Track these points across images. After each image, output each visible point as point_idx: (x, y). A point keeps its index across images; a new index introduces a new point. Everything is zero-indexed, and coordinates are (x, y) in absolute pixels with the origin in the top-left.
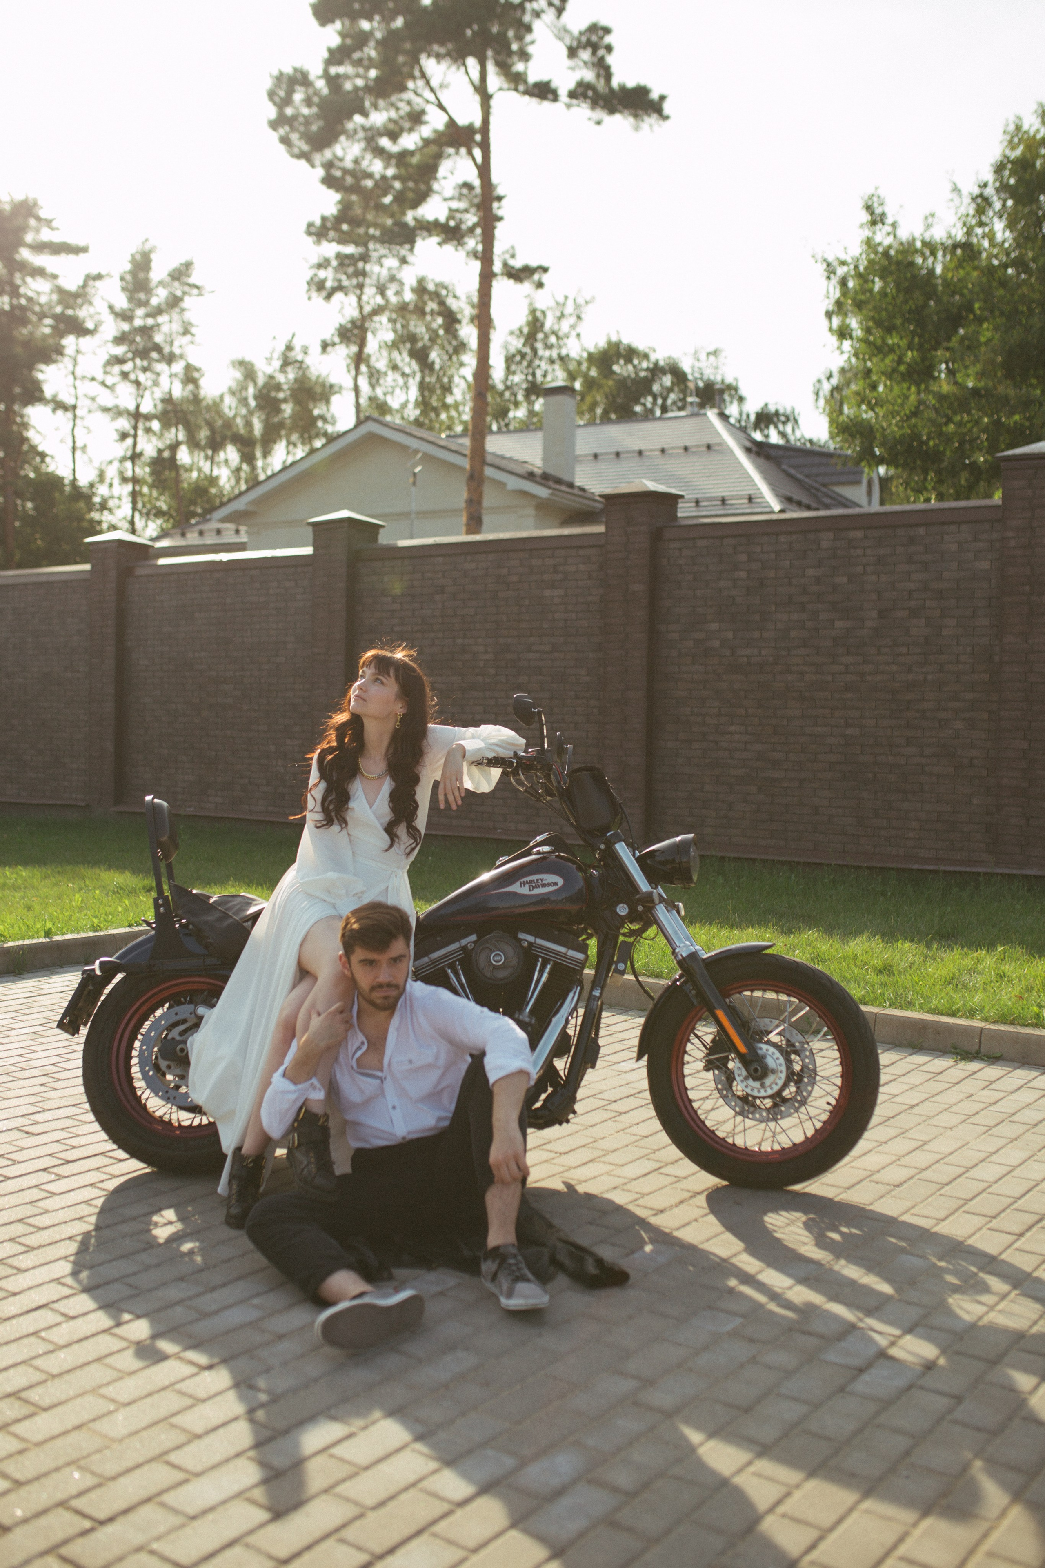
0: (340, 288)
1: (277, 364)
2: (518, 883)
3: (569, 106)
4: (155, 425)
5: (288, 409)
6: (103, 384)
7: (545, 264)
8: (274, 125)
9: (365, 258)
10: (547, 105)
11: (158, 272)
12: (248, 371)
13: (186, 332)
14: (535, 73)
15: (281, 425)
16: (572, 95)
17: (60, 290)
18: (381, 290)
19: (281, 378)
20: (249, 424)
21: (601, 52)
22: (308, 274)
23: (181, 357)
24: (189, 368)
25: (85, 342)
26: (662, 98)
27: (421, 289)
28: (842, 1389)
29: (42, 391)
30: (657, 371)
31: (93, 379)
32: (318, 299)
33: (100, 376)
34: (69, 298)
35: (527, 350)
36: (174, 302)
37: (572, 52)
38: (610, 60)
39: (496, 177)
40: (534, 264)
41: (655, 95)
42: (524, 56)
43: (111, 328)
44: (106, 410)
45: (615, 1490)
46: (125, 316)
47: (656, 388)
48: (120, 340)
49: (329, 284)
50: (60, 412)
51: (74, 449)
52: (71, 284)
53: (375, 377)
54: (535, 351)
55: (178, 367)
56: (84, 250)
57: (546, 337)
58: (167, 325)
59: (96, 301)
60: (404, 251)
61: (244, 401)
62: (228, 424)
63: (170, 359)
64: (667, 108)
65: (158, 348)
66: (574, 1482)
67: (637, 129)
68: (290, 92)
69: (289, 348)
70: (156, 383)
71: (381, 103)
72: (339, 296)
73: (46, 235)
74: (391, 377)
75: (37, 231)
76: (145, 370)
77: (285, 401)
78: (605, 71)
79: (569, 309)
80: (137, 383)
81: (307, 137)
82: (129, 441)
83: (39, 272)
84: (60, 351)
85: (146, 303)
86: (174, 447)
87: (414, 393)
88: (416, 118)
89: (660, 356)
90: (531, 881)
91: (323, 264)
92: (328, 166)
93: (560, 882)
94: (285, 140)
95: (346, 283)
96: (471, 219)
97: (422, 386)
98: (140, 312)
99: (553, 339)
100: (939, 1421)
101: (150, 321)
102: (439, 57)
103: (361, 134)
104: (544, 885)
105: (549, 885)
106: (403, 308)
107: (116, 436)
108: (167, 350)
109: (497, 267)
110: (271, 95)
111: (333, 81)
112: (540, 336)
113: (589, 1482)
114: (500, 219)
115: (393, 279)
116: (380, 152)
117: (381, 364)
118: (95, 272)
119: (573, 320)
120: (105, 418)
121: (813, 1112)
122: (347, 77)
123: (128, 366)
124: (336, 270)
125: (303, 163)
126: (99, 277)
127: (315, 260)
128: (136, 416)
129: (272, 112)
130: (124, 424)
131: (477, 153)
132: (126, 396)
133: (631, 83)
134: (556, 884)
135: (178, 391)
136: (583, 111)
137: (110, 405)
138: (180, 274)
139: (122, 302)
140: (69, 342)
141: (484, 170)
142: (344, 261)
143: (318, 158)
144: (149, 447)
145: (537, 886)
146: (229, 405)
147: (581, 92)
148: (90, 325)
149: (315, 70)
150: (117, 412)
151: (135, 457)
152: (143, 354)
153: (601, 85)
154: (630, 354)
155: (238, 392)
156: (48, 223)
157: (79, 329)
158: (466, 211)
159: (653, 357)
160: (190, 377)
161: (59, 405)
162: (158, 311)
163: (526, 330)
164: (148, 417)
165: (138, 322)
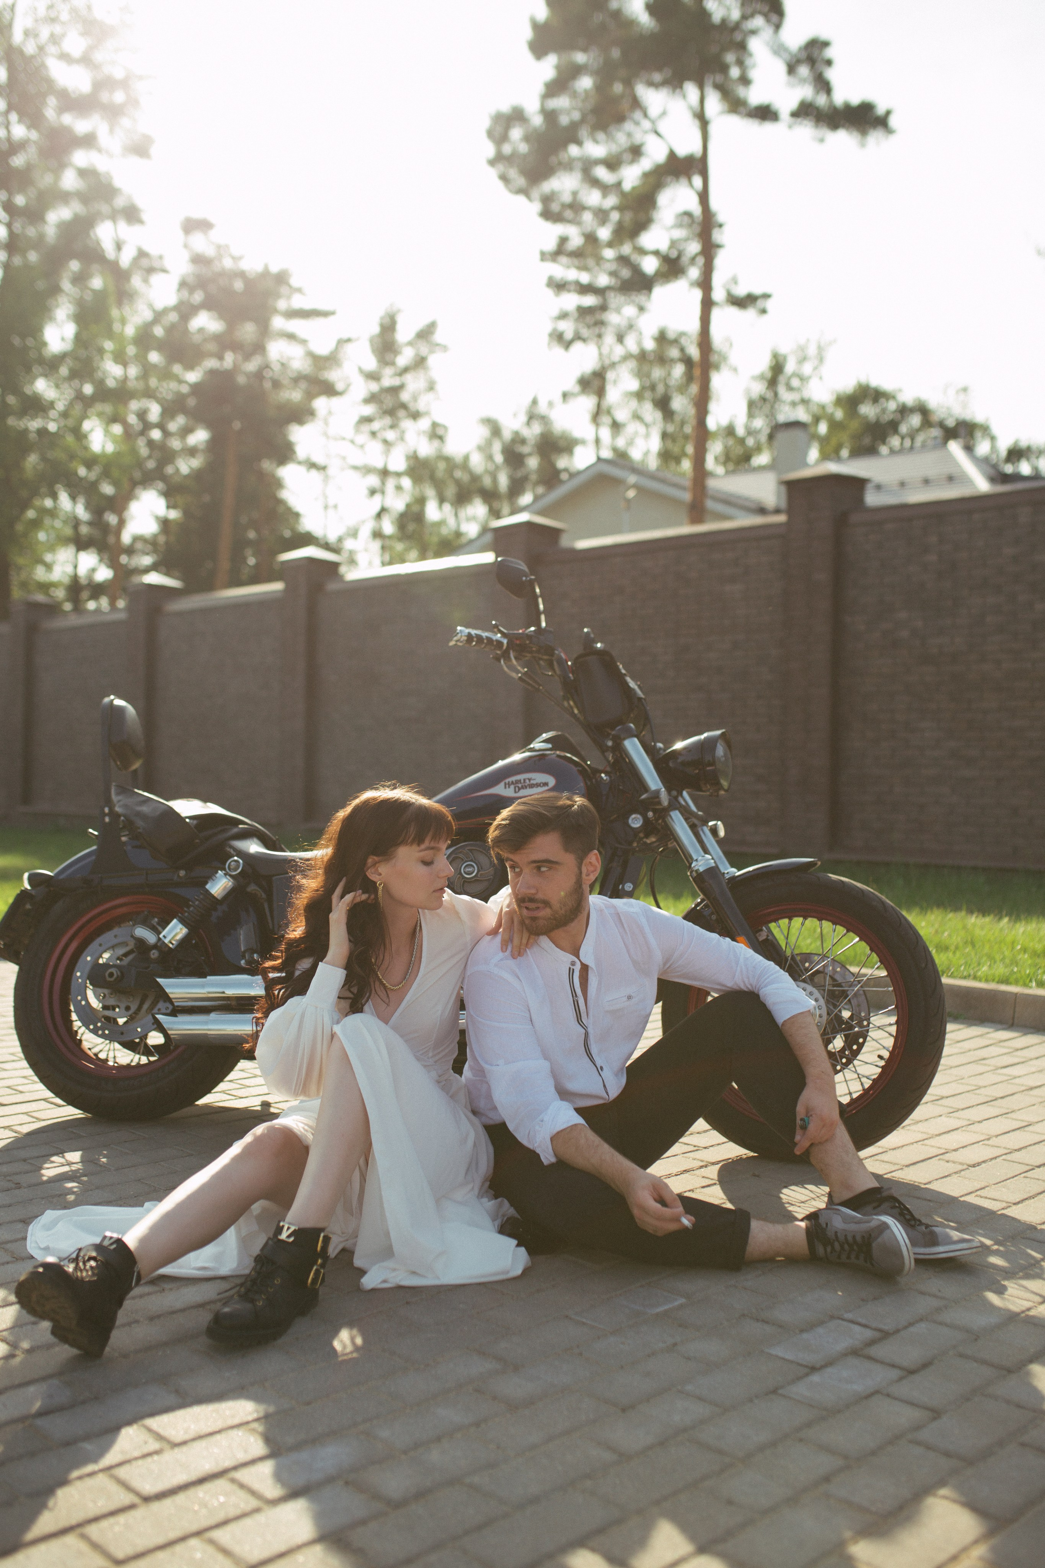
0: (578, 337)
1: (523, 418)
2: (502, 784)
3: (790, 127)
4: (406, 482)
5: (533, 463)
6: (352, 442)
7: (767, 291)
8: (492, 163)
9: (603, 308)
10: (769, 128)
11: (404, 333)
12: (493, 427)
13: (431, 388)
14: (755, 96)
15: (526, 478)
16: (795, 114)
17: (311, 355)
18: (620, 338)
19: (526, 433)
20: (495, 480)
21: (819, 67)
22: (548, 327)
23: (427, 413)
24: (435, 425)
25: (334, 402)
26: (888, 113)
27: (662, 338)
28: (774, 1391)
29: (294, 452)
30: (904, 411)
31: (344, 439)
32: (558, 350)
33: (349, 433)
34: (323, 361)
35: (770, 395)
36: (420, 362)
37: (791, 69)
38: (831, 74)
39: (714, 203)
40: (757, 292)
41: (881, 110)
42: (745, 81)
43: (361, 388)
44: (355, 468)
46: (373, 376)
47: (903, 428)
48: (371, 399)
49: (569, 335)
50: (314, 473)
51: (326, 507)
52: (323, 349)
53: (616, 426)
54: (776, 395)
55: (424, 424)
56: (332, 313)
57: (790, 378)
58: (414, 383)
59: (347, 364)
60: (641, 298)
61: (490, 458)
62: (475, 478)
63: (415, 416)
64: (893, 121)
65: (404, 406)
67: (863, 145)
68: (507, 128)
69: (535, 402)
70: (402, 439)
71: (601, 136)
72: (578, 346)
73: (298, 302)
74: (632, 428)
75: (289, 297)
76: (392, 427)
77: (530, 455)
78: (823, 85)
79: (812, 350)
80: (385, 442)
81: (524, 172)
82: (378, 498)
83: (291, 337)
84: (312, 413)
85: (393, 364)
86: (421, 502)
87: (655, 444)
88: (636, 151)
89: (907, 397)
90: (518, 782)
91: (563, 316)
92: (547, 200)
93: (552, 781)
94: (504, 178)
95: (585, 332)
96: (694, 247)
97: (665, 436)
98: (388, 371)
99: (795, 383)
100: (894, 1439)
101: (396, 382)
102: (657, 86)
103: (579, 165)
104: (532, 786)
105: (538, 785)
106: (642, 357)
107: (366, 492)
108: (412, 406)
109: (718, 294)
110: (490, 134)
111: (550, 116)
112: (782, 380)
114: (719, 246)
115: (631, 327)
116: (595, 183)
117: (621, 415)
118: (345, 336)
119: (816, 362)
120: (355, 476)
121: (862, 1069)
122: (561, 110)
123: (376, 425)
124: (576, 320)
125: (522, 199)
126: (349, 340)
127: (555, 312)
128: (385, 473)
129: (490, 150)
130: (374, 480)
131: (698, 181)
132: (375, 456)
133: (855, 100)
134: (546, 784)
135: (426, 449)
136: (806, 130)
137: (359, 462)
138: (426, 334)
139: (371, 363)
140: (321, 404)
141: (704, 197)
142: (583, 312)
143: (536, 193)
144: (398, 504)
145: (524, 787)
146: (477, 462)
147: (804, 111)
148: (339, 387)
149: (532, 106)
150: (367, 470)
151: (382, 511)
152: (391, 412)
153: (821, 100)
154: (877, 395)
155: (485, 449)
156: (299, 290)
157: (329, 390)
158: (686, 240)
159: (902, 398)
160: (436, 433)
161: (313, 465)
162: (406, 370)
163: (769, 375)
164: (398, 475)
165: (386, 382)
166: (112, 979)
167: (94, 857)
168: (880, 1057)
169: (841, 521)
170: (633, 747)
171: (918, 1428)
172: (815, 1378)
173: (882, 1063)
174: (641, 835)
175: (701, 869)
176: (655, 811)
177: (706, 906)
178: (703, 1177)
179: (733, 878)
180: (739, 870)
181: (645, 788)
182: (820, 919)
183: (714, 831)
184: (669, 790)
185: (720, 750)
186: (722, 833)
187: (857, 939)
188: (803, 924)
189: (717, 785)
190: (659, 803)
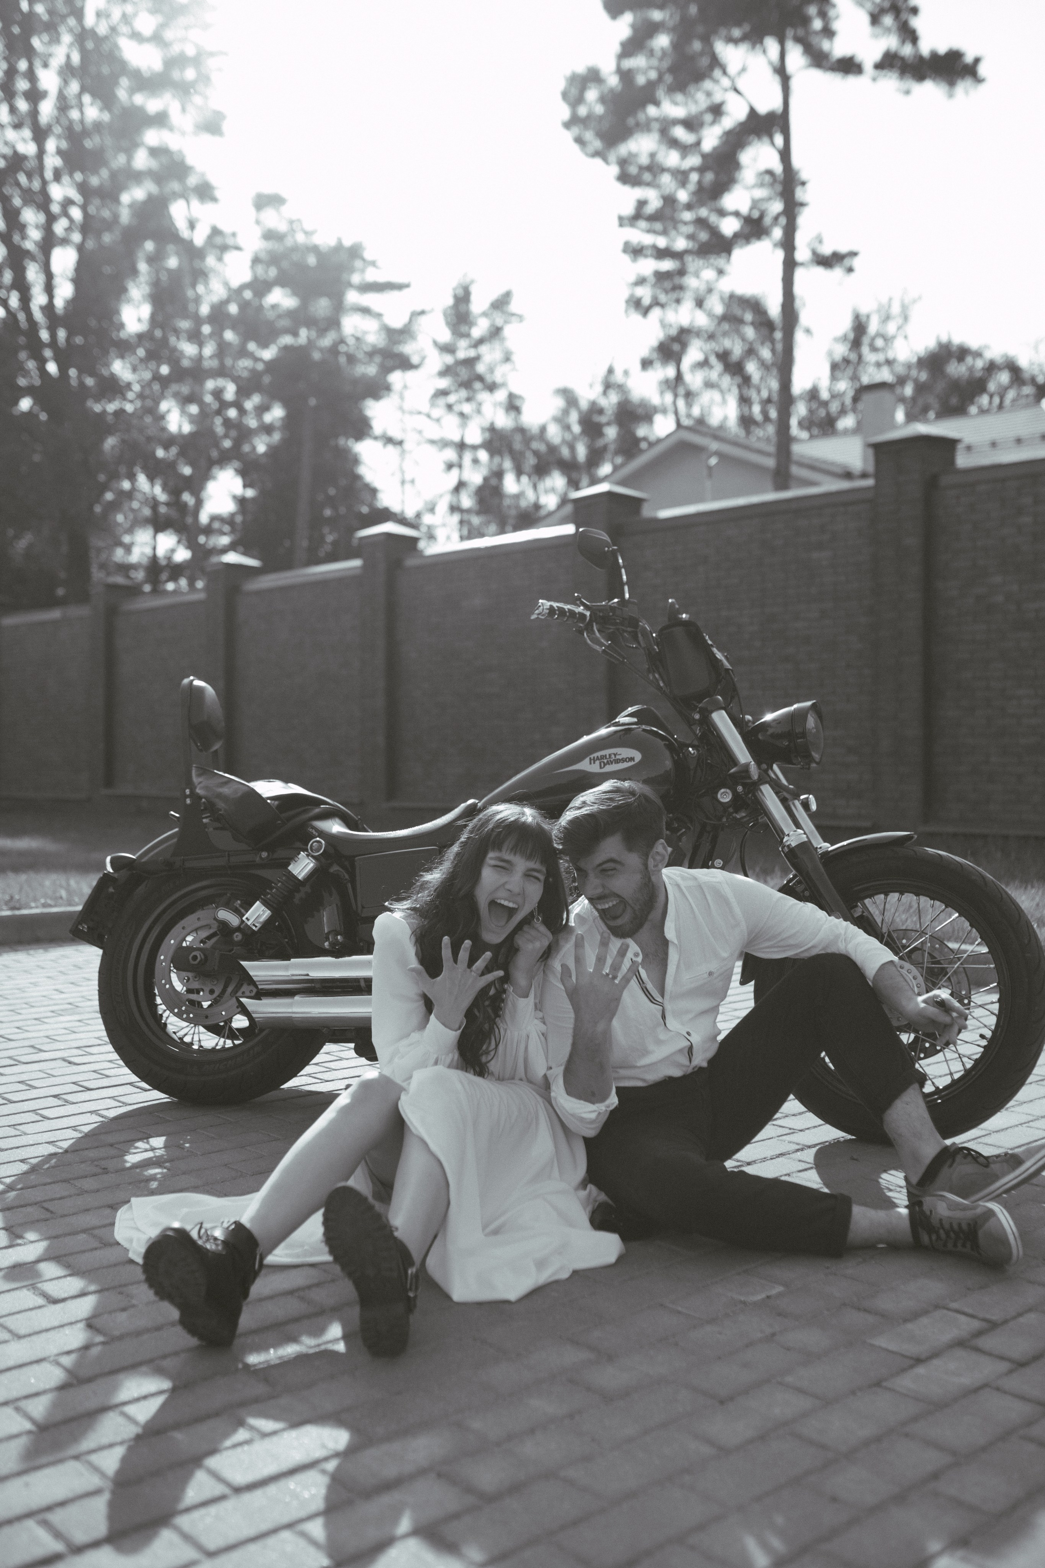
0: (656, 303)
1: (599, 388)
2: (587, 760)
3: (874, 79)
4: (483, 455)
5: (611, 432)
6: (428, 416)
7: (854, 248)
8: (567, 125)
9: (682, 272)
10: (852, 81)
11: (479, 304)
12: (569, 397)
13: (507, 359)
14: (839, 48)
15: (605, 448)
16: (879, 66)
17: (386, 329)
18: (700, 302)
19: (603, 402)
20: (573, 451)
21: (904, 16)
22: (625, 294)
23: (504, 385)
24: (511, 397)
25: (410, 375)
26: (977, 61)
28: (878, 1384)
29: (370, 427)
30: (992, 367)
31: (420, 413)
32: (636, 317)
33: (425, 407)
34: (397, 335)
35: (853, 357)
36: (496, 332)
37: (875, 19)
38: (916, 23)
39: (797, 161)
40: (843, 249)
41: (969, 59)
42: (828, 32)
43: (435, 361)
44: (432, 442)
45: (469, 1489)
46: (448, 349)
47: (992, 386)
48: (446, 372)
49: (646, 301)
50: (390, 447)
51: (403, 482)
52: (397, 322)
53: (691, 396)
54: (860, 357)
55: (501, 395)
56: (407, 286)
57: (873, 339)
58: (489, 354)
59: (421, 338)
60: (721, 262)
61: (567, 428)
62: (553, 449)
63: (492, 387)
64: (982, 70)
65: (480, 378)
66: (422, 1472)
67: (951, 96)
68: (582, 90)
69: (611, 371)
70: (479, 412)
71: (679, 96)
72: (656, 312)
73: (372, 275)
74: (707, 395)
75: (363, 271)
76: (468, 400)
77: (608, 424)
78: (910, 35)
79: (896, 309)
80: (462, 415)
81: (600, 135)
82: (455, 472)
83: (365, 311)
84: (388, 388)
85: (468, 335)
86: (499, 474)
87: (733, 408)
88: (717, 110)
89: (995, 352)
90: (603, 757)
91: (641, 281)
92: (623, 163)
93: (638, 756)
94: (579, 141)
95: (663, 298)
96: (776, 207)
97: (741, 401)
98: (463, 343)
99: (879, 343)
100: (1006, 1435)
101: (472, 353)
102: (736, 42)
103: (656, 126)
104: (617, 761)
105: (624, 760)
107: (442, 466)
108: (489, 379)
109: (802, 254)
110: (565, 96)
111: (626, 76)
112: (866, 340)
113: (439, 1475)
114: (802, 205)
115: (710, 290)
116: (674, 143)
117: (695, 385)
118: (420, 308)
119: (900, 321)
120: (432, 450)
121: (963, 1049)
122: (638, 70)
123: (452, 399)
124: (654, 286)
125: (598, 162)
126: (423, 313)
127: (632, 278)
128: (461, 446)
129: (565, 113)
130: (450, 454)
131: (779, 140)
132: (451, 429)
133: (942, 49)
134: (632, 759)
135: (503, 421)
136: (890, 83)
137: (436, 436)
138: (501, 304)
139: (445, 335)
140: (396, 378)
141: (785, 154)
142: (661, 277)
143: (612, 156)
144: (476, 478)
145: (610, 763)
146: (554, 433)
147: (887, 62)
148: (415, 360)
149: (608, 66)
150: (444, 444)
151: (460, 486)
152: (466, 385)
153: (907, 50)
154: (963, 353)
155: (561, 420)
156: (373, 264)
157: (405, 364)
158: (769, 199)
159: (989, 355)
160: (513, 406)
161: (389, 440)
162: (481, 341)
163: (851, 336)
164: (475, 448)
165: (462, 354)
166: (196, 962)
167: (175, 840)
168: (982, 1036)
169: (932, 484)
170: (721, 720)
171: (1029, 1424)
172: (921, 1370)
173: (984, 1043)
174: (731, 810)
175: (793, 844)
176: (744, 785)
177: (799, 882)
178: (800, 1161)
179: (827, 853)
180: (832, 845)
181: (734, 761)
182: (917, 895)
183: (806, 805)
184: (758, 763)
185: (811, 722)
186: (814, 807)
187: (957, 915)
188: (899, 900)
189: (808, 757)
190: (749, 777)
